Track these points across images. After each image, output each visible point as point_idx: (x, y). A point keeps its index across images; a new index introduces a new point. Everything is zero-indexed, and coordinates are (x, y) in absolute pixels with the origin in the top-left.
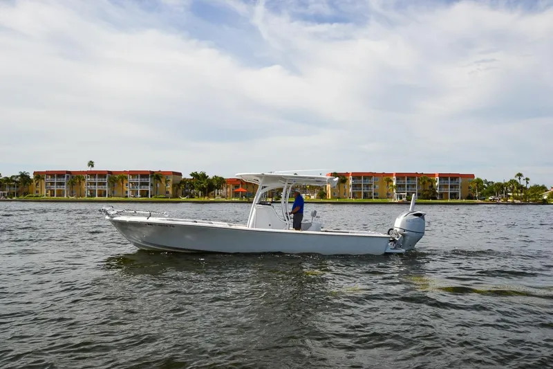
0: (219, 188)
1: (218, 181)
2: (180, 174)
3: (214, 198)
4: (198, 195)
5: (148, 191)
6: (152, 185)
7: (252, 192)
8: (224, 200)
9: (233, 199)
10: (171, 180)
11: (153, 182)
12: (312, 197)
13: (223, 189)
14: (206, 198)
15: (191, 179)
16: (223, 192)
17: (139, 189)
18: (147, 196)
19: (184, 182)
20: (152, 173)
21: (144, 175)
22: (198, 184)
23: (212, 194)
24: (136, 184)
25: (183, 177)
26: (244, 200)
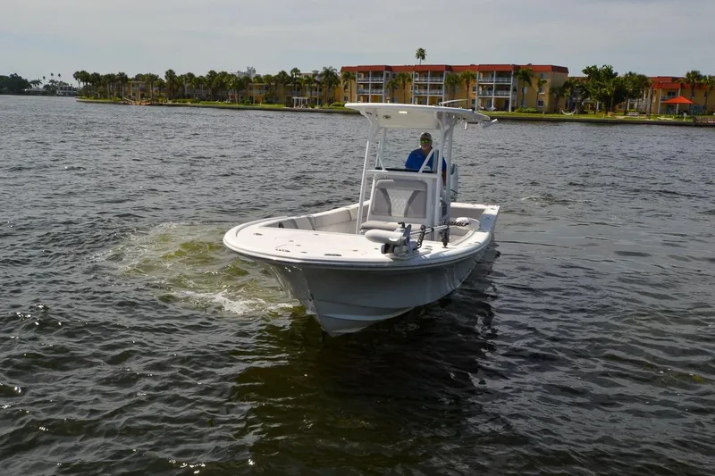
0: (635, 95)
1: (635, 83)
2: (565, 70)
3: (626, 113)
4: (593, 108)
5: (507, 101)
6: (515, 90)
7: (702, 104)
8: (643, 118)
9: (662, 118)
10: (549, 81)
11: (516, 85)
13: (641, 96)
14: (610, 114)
15: (583, 79)
16: (643, 103)
17: (493, 97)
18: (506, 108)
19: (571, 84)
20: (517, 68)
21: (502, 71)
22: (596, 88)
23: (620, 107)
24: (490, 88)
25: (569, 75)
26: (684, 120)
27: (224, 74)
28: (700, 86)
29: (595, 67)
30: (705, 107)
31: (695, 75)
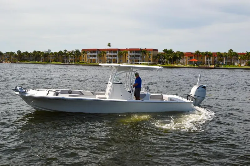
0: (180, 58)
1: (179, 54)
2: (157, 50)
3: (177, 64)
4: (167, 63)
6: (141, 57)
7: (201, 61)
8: (183, 66)
9: (189, 66)
10: (152, 54)
11: (142, 55)
12: (243, 65)
13: (182, 59)
14: (172, 64)
15: (163, 53)
16: (182, 61)
17: (134, 59)
19: (159, 55)
20: (141, 50)
21: (137, 51)
22: (167, 56)
23: (175, 62)
24: (133, 56)
25: (159, 52)
26: (196, 66)
27: (39, 52)
28: (200, 55)
29: (167, 49)
30: (202, 62)
31: (198, 52)
